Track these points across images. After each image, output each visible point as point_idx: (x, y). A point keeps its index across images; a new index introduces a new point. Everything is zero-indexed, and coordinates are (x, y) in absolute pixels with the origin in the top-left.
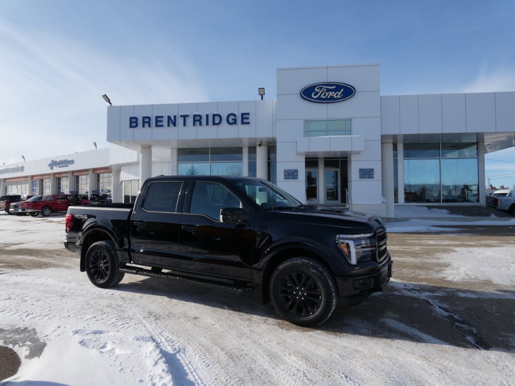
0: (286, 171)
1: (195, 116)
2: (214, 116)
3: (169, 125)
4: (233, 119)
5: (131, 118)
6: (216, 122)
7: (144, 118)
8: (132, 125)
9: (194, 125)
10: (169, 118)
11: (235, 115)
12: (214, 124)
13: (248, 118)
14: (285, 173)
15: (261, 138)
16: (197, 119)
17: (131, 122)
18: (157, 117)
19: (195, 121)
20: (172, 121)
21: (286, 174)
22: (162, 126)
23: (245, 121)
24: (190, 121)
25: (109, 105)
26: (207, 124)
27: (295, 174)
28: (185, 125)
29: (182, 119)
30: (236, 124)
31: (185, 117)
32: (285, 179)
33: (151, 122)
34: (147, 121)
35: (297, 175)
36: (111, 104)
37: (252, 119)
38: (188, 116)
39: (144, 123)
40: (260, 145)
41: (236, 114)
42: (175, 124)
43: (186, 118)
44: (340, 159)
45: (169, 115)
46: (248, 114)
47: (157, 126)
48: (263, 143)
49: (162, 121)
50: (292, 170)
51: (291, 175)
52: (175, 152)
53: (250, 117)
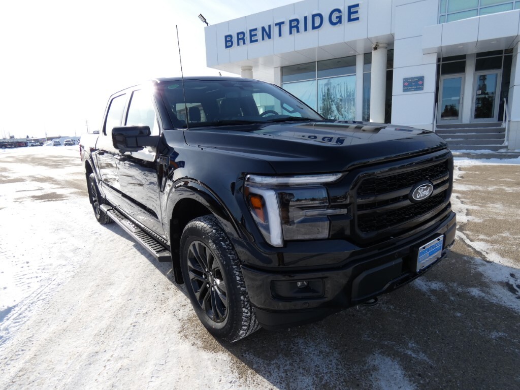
0: (405, 80)
1: (291, 21)
2: (314, 16)
3: (263, 39)
4: (337, 17)
5: (226, 37)
6: (317, 24)
7: (238, 34)
8: (228, 45)
9: (291, 33)
10: (263, 29)
11: (339, 11)
12: (314, 28)
13: (357, 12)
14: (404, 82)
15: (376, 37)
16: (294, 25)
17: (226, 42)
18: (251, 31)
19: (291, 27)
20: (267, 33)
21: (406, 84)
22: (256, 41)
23: (353, 16)
24: (286, 28)
25: (206, 25)
26: (306, 29)
27: (420, 82)
28: (280, 35)
29: (277, 28)
30: (341, 23)
31: (280, 25)
32: (404, 91)
33: (245, 38)
34: (241, 37)
35: (423, 84)
36: (207, 24)
37: (362, 12)
38: (283, 23)
39: (238, 39)
40: (375, 48)
41: (341, 8)
42: (269, 37)
43: (282, 25)
44: (503, 55)
45: (263, 26)
46: (357, 5)
47: (252, 41)
48: (380, 45)
49: (256, 35)
50: (415, 78)
51: (414, 84)
52: (279, 71)
53: (360, 9)
